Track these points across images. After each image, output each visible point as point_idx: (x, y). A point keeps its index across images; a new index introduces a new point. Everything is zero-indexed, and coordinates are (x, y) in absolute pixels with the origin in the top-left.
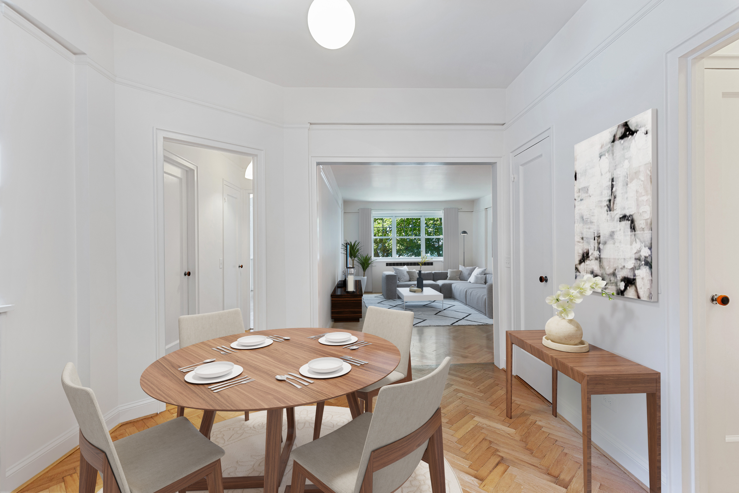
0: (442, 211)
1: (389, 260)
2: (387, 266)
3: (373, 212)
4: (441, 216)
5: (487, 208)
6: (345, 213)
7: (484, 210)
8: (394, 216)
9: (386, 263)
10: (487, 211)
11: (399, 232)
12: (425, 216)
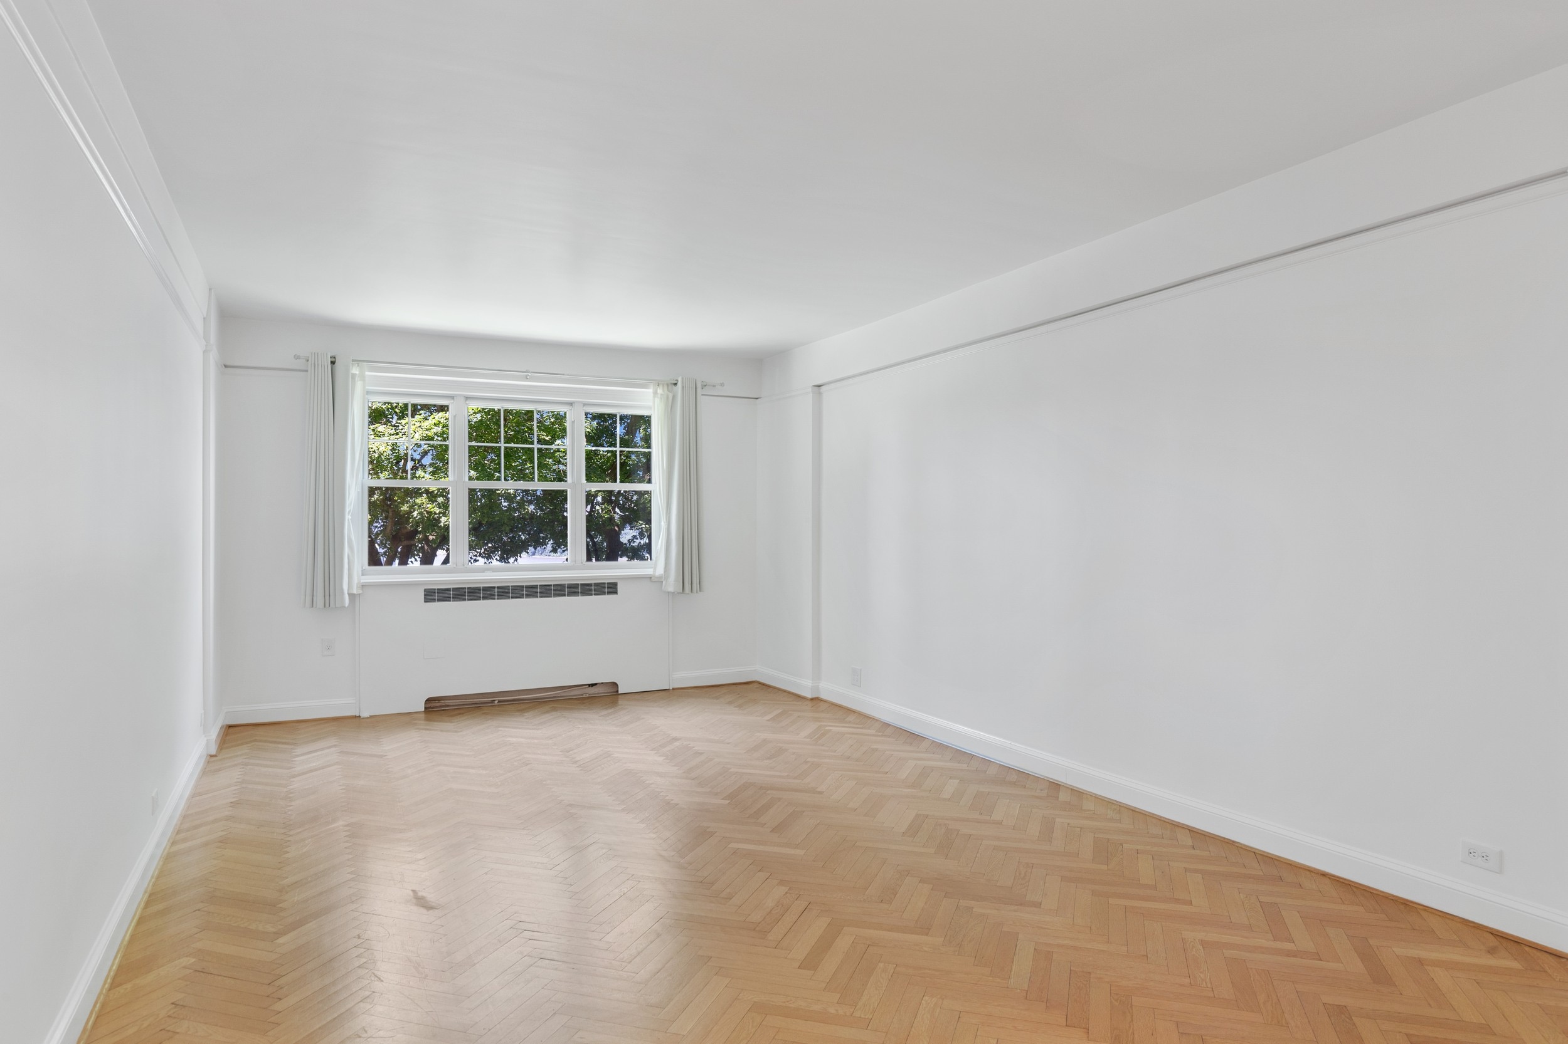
0: (651, 391)
1: (438, 574)
2: (426, 600)
3: (367, 373)
4: (649, 408)
5: (819, 386)
6: (226, 366)
7: (810, 390)
8: (460, 395)
9: (425, 590)
10: (820, 393)
11: (481, 465)
12: (585, 404)
